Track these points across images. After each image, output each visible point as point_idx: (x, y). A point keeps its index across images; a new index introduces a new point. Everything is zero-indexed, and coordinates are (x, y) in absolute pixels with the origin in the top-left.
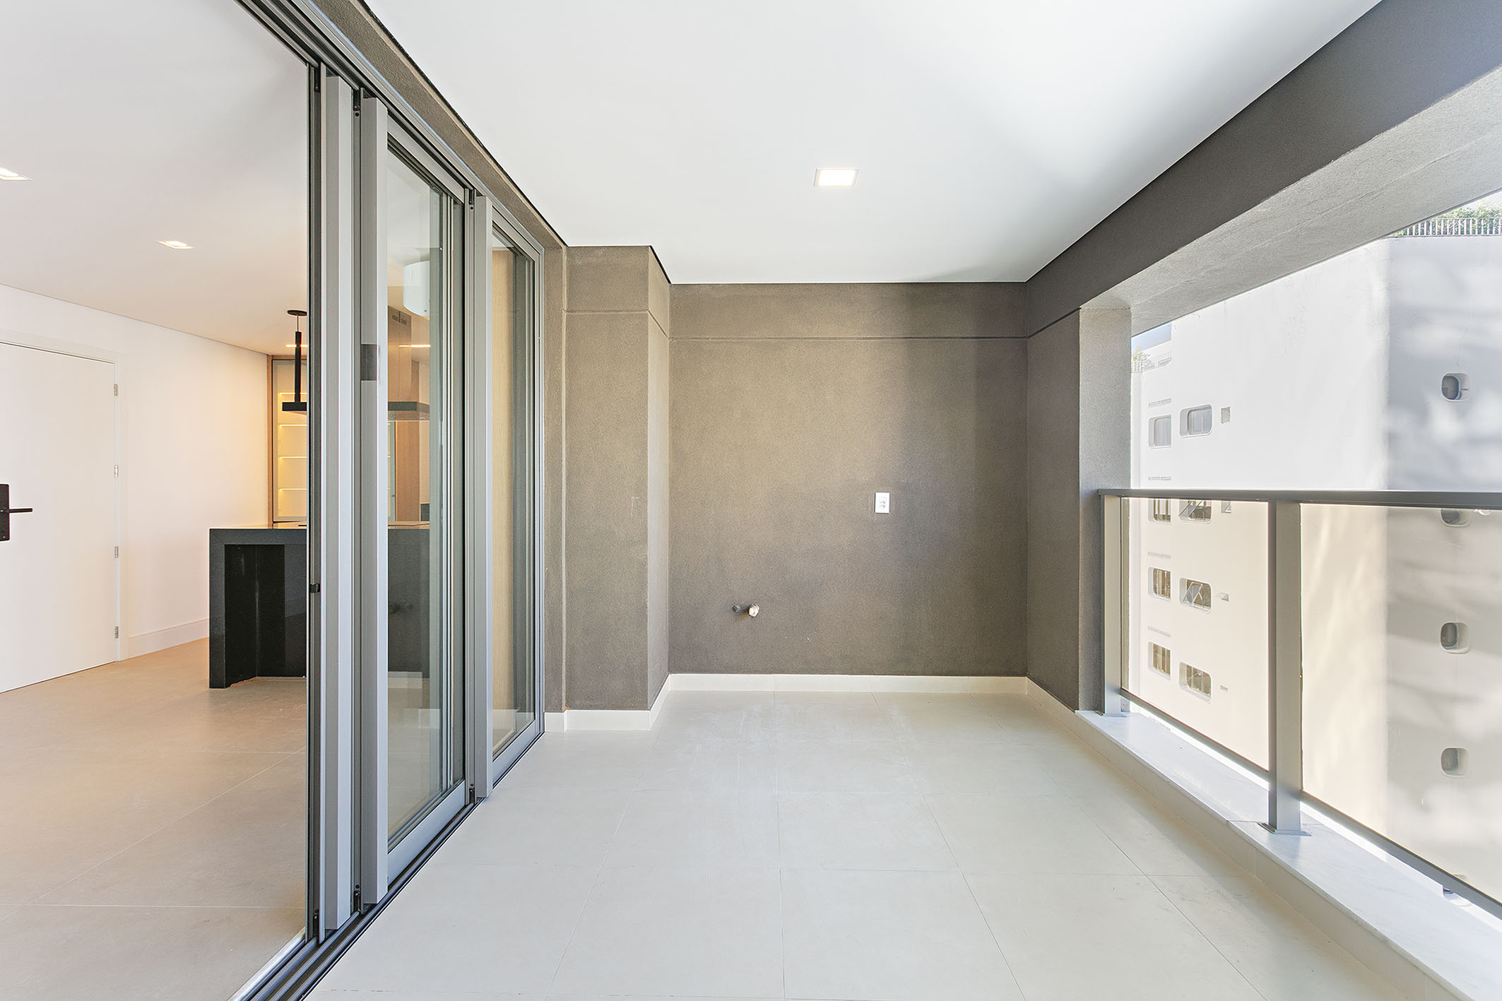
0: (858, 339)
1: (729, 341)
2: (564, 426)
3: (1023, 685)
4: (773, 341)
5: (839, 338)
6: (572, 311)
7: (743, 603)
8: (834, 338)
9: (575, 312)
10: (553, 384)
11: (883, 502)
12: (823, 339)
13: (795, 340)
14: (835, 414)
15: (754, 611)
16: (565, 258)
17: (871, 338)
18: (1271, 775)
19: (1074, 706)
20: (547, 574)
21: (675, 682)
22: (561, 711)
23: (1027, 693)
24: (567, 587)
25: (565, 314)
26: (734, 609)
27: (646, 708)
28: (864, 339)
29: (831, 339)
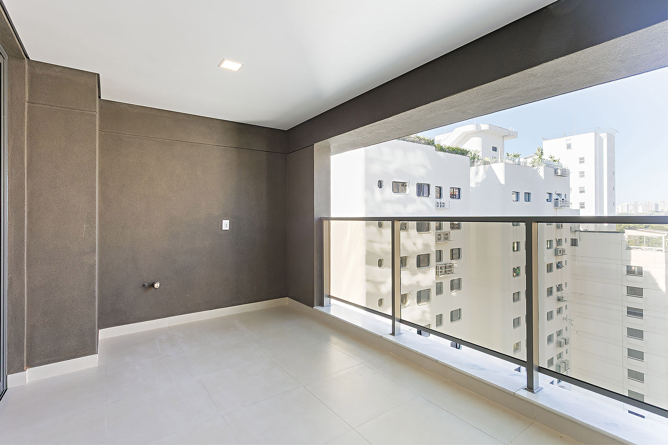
0: (214, 145)
1: (140, 137)
2: (26, 179)
3: (286, 301)
4: (167, 141)
5: (204, 144)
6: (32, 103)
7: (149, 281)
8: (201, 144)
9: (36, 104)
10: (16, 150)
11: (226, 225)
12: (196, 143)
13: (180, 142)
14: (202, 181)
15: (157, 285)
16: (27, 67)
17: (220, 146)
18: (393, 317)
19: (312, 306)
20: (10, 279)
21: (104, 334)
22: (23, 370)
23: (287, 304)
24: (28, 286)
25: (27, 104)
26: (144, 286)
27: (94, 353)
28: (216, 146)
29: (200, 143)
